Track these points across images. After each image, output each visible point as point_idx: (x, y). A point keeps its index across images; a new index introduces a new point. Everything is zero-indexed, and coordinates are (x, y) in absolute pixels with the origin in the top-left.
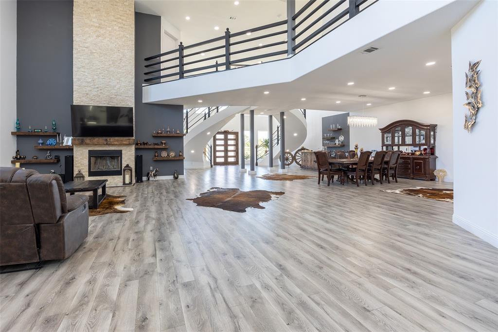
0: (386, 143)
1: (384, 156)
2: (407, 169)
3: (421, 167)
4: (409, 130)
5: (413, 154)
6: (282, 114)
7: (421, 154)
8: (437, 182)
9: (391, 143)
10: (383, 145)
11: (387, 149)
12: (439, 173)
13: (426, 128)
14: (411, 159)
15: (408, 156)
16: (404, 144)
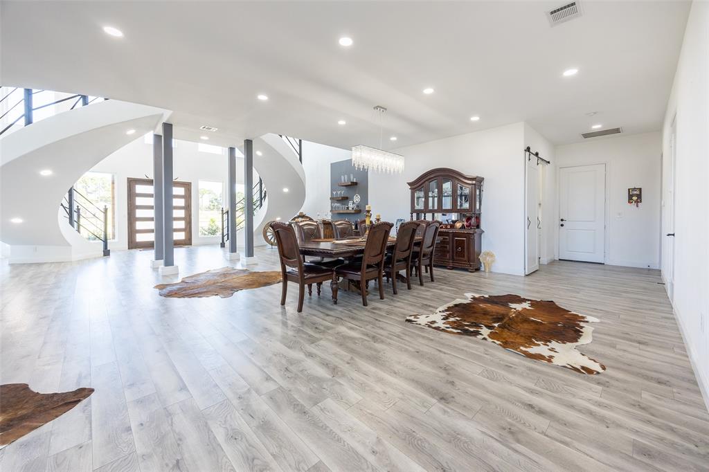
0: (417, 207)
1: (414, 231)
2: (445, 252)
3: (463, 248)
4: (447, 186)
5: (452, 226)
6: (249, 143)
7: (463, 227)
8: (483, 274)
9: (423, 208)
10: (413, 210)
11: (418, 218)
12: (486, 258)
13: (470, 182)
14: (451, 235)
15: (447, 230)
16: (441, 210)
